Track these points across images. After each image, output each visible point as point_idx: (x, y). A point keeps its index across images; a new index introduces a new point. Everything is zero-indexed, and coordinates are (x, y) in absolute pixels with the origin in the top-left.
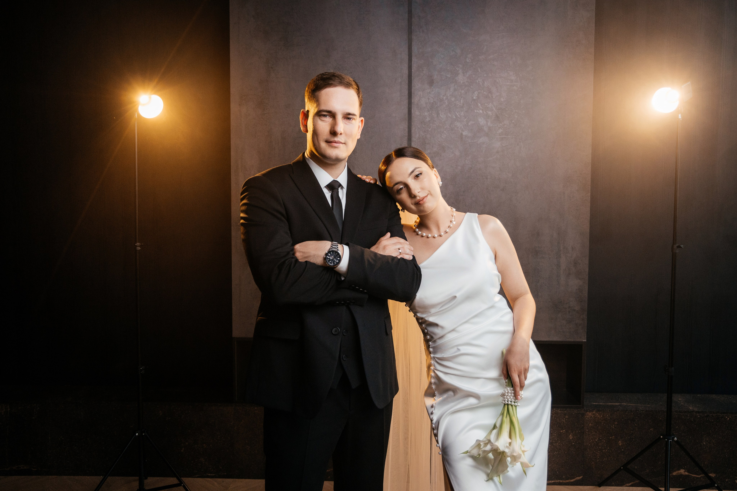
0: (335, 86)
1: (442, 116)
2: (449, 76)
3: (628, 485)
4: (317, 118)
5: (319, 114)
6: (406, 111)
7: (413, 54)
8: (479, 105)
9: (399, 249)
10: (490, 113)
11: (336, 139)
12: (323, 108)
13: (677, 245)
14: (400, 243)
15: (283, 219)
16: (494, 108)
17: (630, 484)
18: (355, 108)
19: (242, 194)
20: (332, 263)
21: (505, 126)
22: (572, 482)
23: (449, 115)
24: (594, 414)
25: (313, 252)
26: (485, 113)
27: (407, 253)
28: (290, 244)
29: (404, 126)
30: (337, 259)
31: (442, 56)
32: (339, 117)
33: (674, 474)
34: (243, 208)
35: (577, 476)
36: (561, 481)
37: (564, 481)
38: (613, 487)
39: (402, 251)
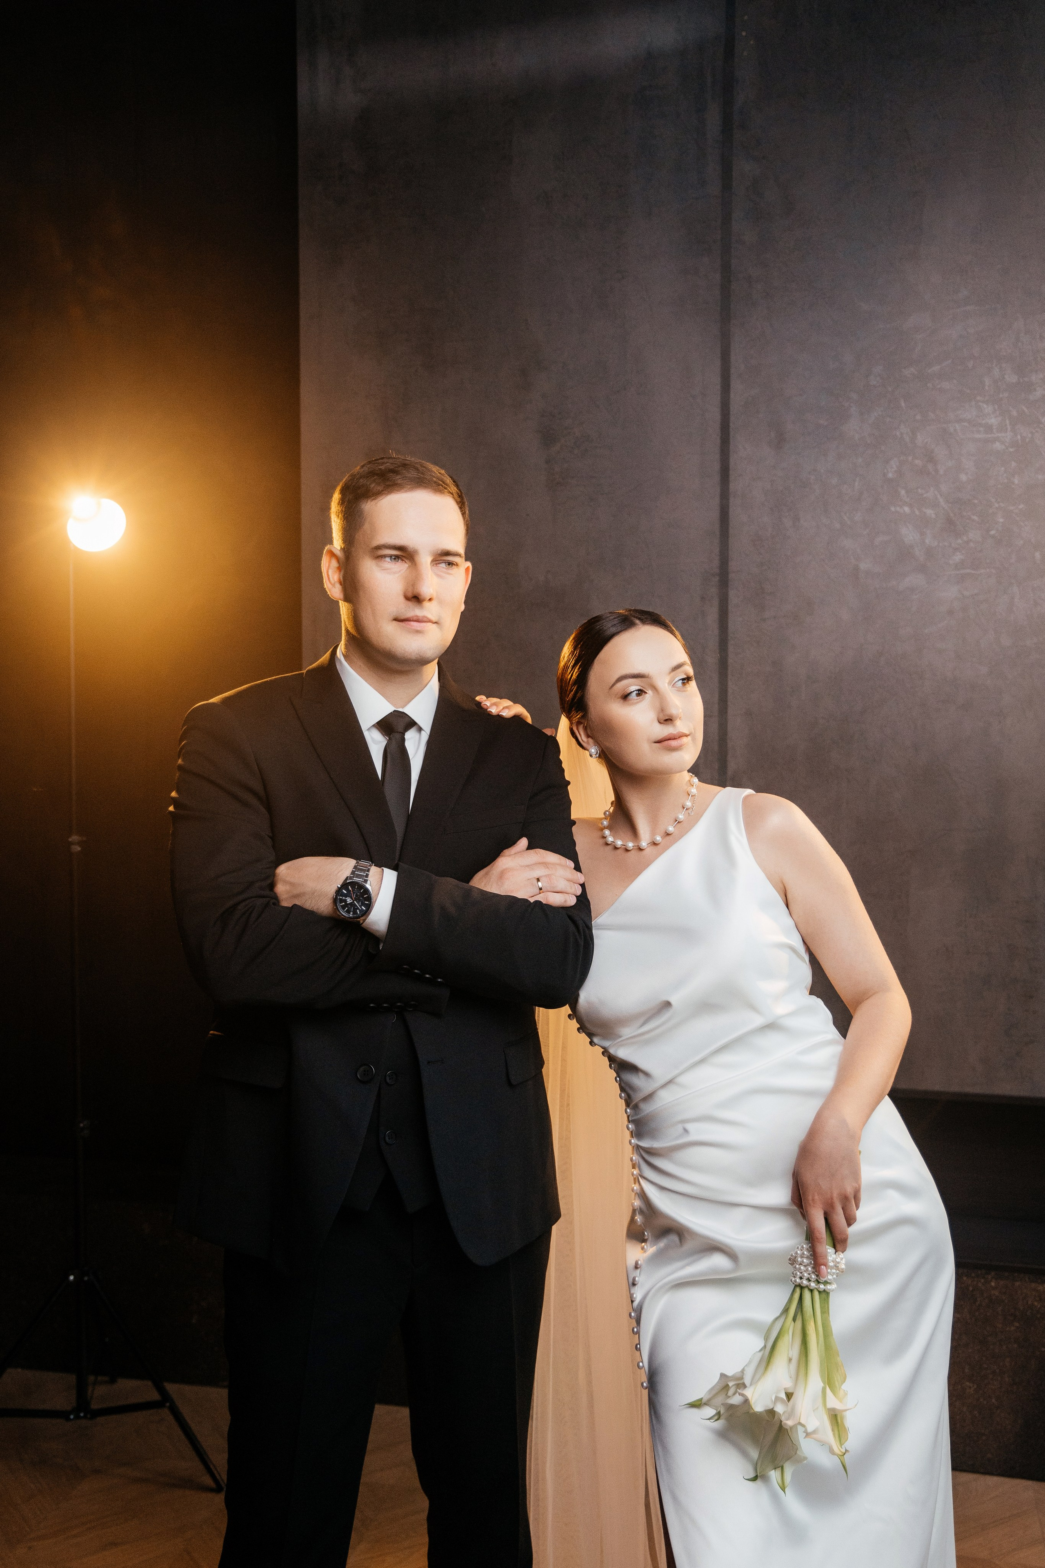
1: (805, 524)
2: (826, 424)
4: (372, 565)
5: (377, 554)
7: (732, 371)
8: (903, 492)
9: (538, 880)
10: (931, 513)
11: (419, 613)
14: (545, 864)
15: (258, 805)
16: (941, 500)
20: (351, 913)
21: (972, 544)
23: (825, 520)
25: (311, 885)
26: (917, 512)
27: (558, 889)
28: (267, 864)
30: (363, 904)
31: (808, 373)
32: (425, 561)
39: (545, 884)
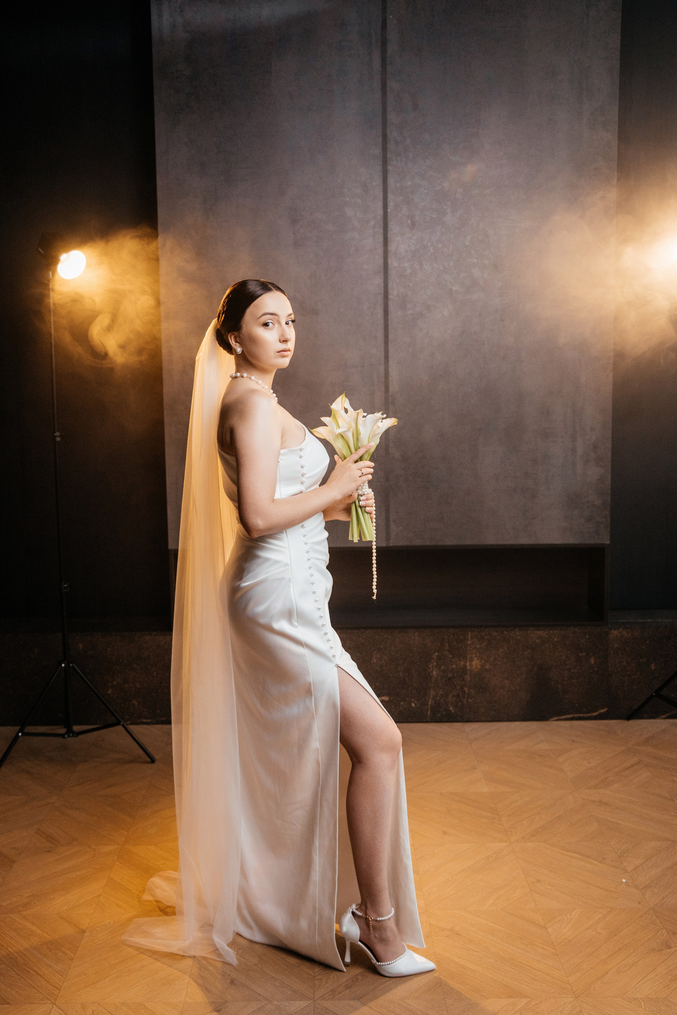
1: (425, 267)
2: (435, 217)
3: (662, 716)
6: (381, 261)
7: (389, 188)
8: (473, 252)
17: (666, 716)
21: (506, 278)
22: (594, 716)
23: (435, 265)
24: (619, 632)
26: (480, 262)
29: (379, 280)
31: (426, 191)
35: (600, 709)
36: (581, 715)
37: (585, 715)
38: (645, 721)
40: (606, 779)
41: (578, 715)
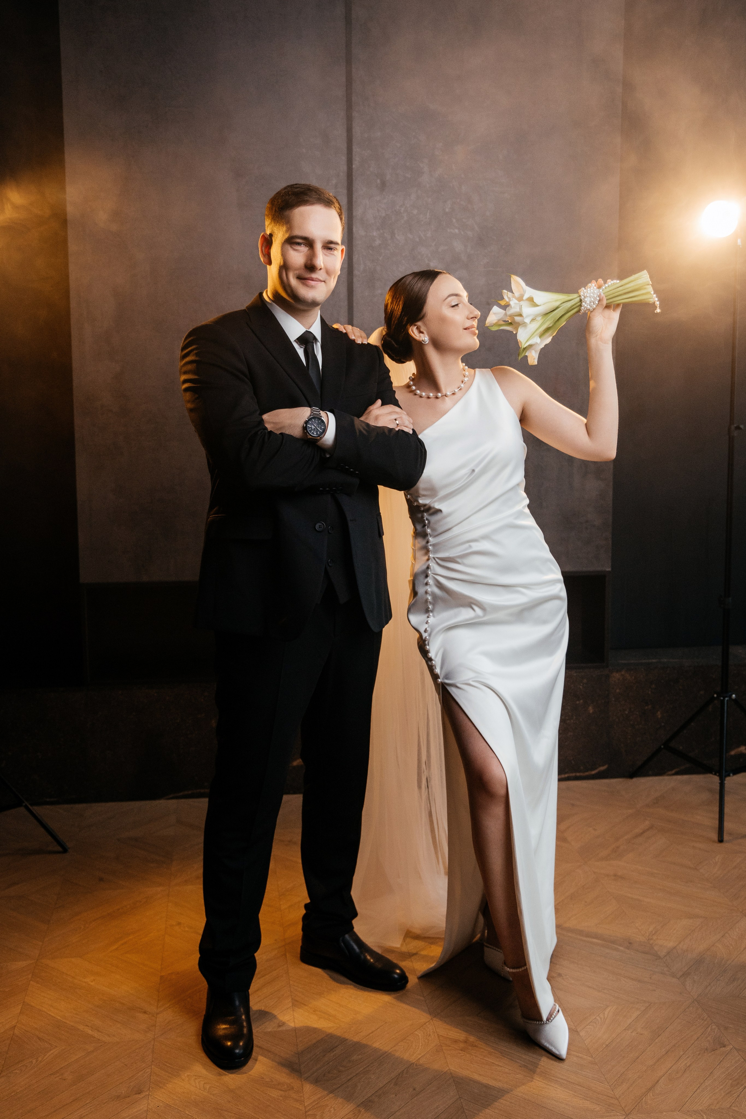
0: (312, 204)
1: (398, 238)
2: (409, 176)
3: (670, 773)
4: (288, 247)
5: (291, 241)
7: (354, 139)
8: (454, 220)
9: (396, 420)
10: (470, 233)
11: (314, 276)
12: (297, 232)
13: (735, 425)
14: (397, 413)
15: (246, 379)
16: (476, 226)
17: (673, 772)
18: (337, 235)
19: (183, 349)
20: (316, 433)
22: (593, 775)
23: (409, 235)
24: (622, 675)
25: (287, 422)
26: (462, 233)
27: (406, 425)
28: (258, 412)
30: (321, 428)
32: (318, 246)
33: (733, 753)
34: (189, 367)
35: (600, 766)
36: (578, 774)
37: (581, 774)
38: (651, 778)
39: (400, 422)
40: (618, 847)
41: (574, 774)
